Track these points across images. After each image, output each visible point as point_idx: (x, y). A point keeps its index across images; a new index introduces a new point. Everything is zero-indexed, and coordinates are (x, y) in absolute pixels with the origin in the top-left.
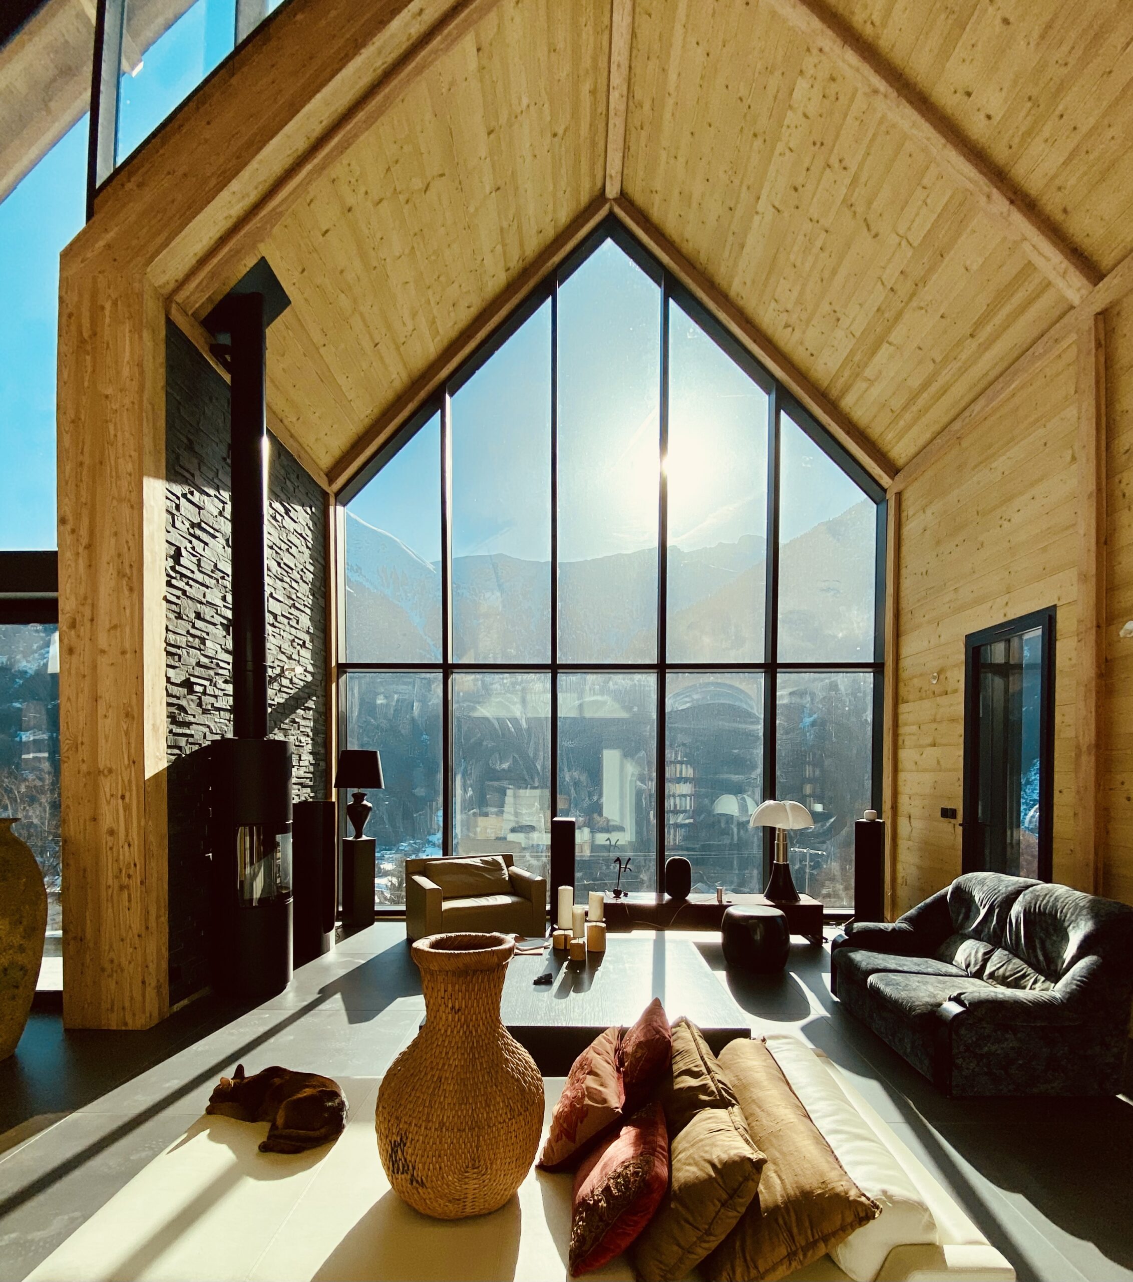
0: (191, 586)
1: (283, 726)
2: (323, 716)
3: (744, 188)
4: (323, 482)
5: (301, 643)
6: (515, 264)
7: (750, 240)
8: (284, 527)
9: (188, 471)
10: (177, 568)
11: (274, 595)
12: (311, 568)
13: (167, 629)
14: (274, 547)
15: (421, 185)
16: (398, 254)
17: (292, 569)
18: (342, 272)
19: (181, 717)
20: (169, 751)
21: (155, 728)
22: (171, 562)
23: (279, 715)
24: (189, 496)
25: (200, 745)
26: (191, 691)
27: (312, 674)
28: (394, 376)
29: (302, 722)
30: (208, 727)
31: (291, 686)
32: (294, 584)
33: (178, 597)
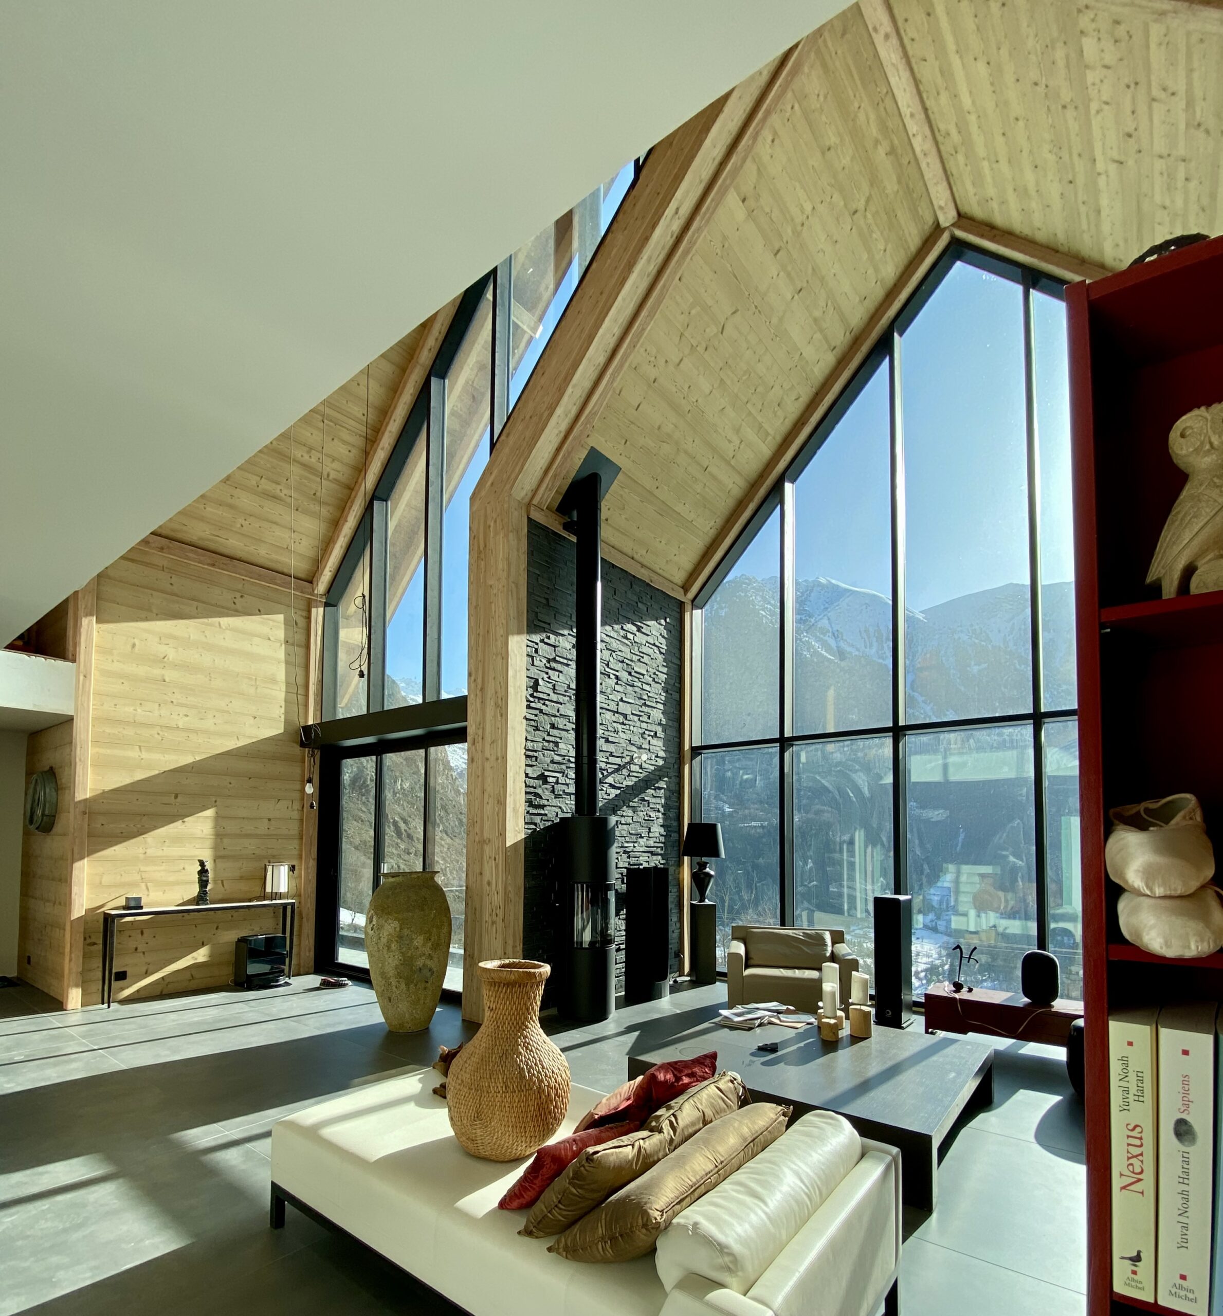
0: (547, 706)
1: (631, 804)
2: (676, 793)
3: (1075, 157)
4: (679, 595)
5: (652, 734)
6: (841, 339)
7: (1104, 202)
8: (635, 642)
9: (545, 623)
10: (535, 694)
11: (624, 699)
12: (665, 670)
13: (526, 739)
14: (626, 661)
15: (715, 330)
16: (707, 392)
17: (643, 675)
18: (659, 428)
19: (537, 801)
20: (526, 827)
21: (515, 810)
22: (530, 691)
23: (628, 796)
24: (546, 640)
25: (553, 821)
26: (545, 782)
27: (664, 759)
28: (731, 486)
29: (652, 800)
30: (560, 808)
31: (640, 771)
32: (646, 687)
33: (536, 715)
